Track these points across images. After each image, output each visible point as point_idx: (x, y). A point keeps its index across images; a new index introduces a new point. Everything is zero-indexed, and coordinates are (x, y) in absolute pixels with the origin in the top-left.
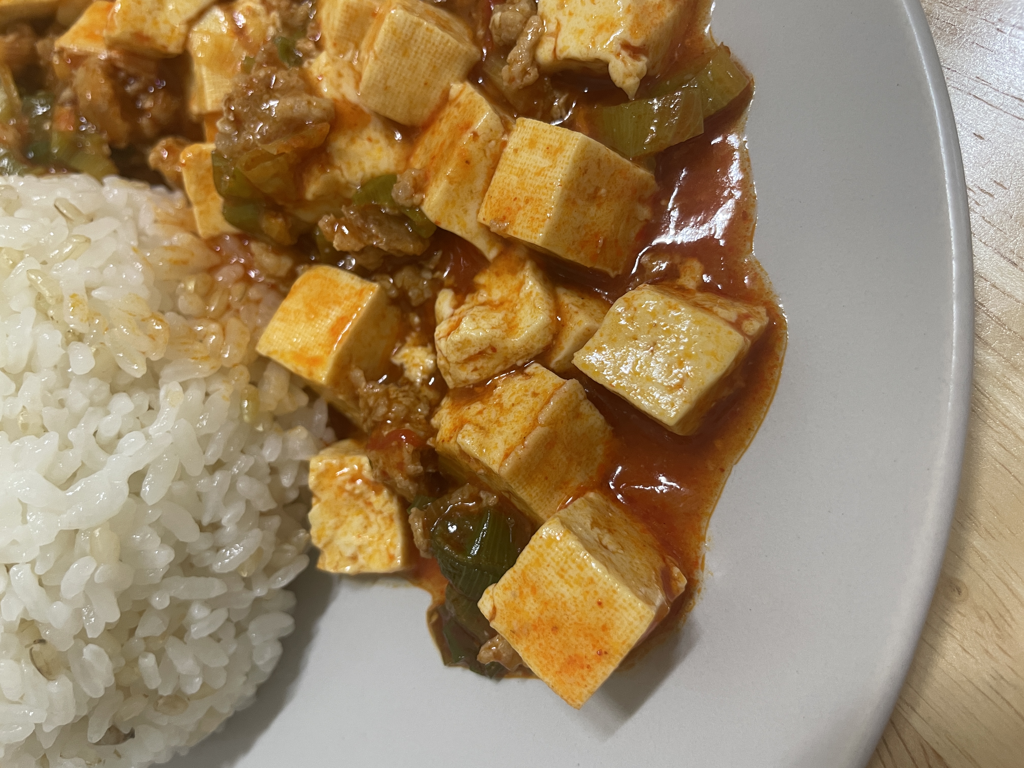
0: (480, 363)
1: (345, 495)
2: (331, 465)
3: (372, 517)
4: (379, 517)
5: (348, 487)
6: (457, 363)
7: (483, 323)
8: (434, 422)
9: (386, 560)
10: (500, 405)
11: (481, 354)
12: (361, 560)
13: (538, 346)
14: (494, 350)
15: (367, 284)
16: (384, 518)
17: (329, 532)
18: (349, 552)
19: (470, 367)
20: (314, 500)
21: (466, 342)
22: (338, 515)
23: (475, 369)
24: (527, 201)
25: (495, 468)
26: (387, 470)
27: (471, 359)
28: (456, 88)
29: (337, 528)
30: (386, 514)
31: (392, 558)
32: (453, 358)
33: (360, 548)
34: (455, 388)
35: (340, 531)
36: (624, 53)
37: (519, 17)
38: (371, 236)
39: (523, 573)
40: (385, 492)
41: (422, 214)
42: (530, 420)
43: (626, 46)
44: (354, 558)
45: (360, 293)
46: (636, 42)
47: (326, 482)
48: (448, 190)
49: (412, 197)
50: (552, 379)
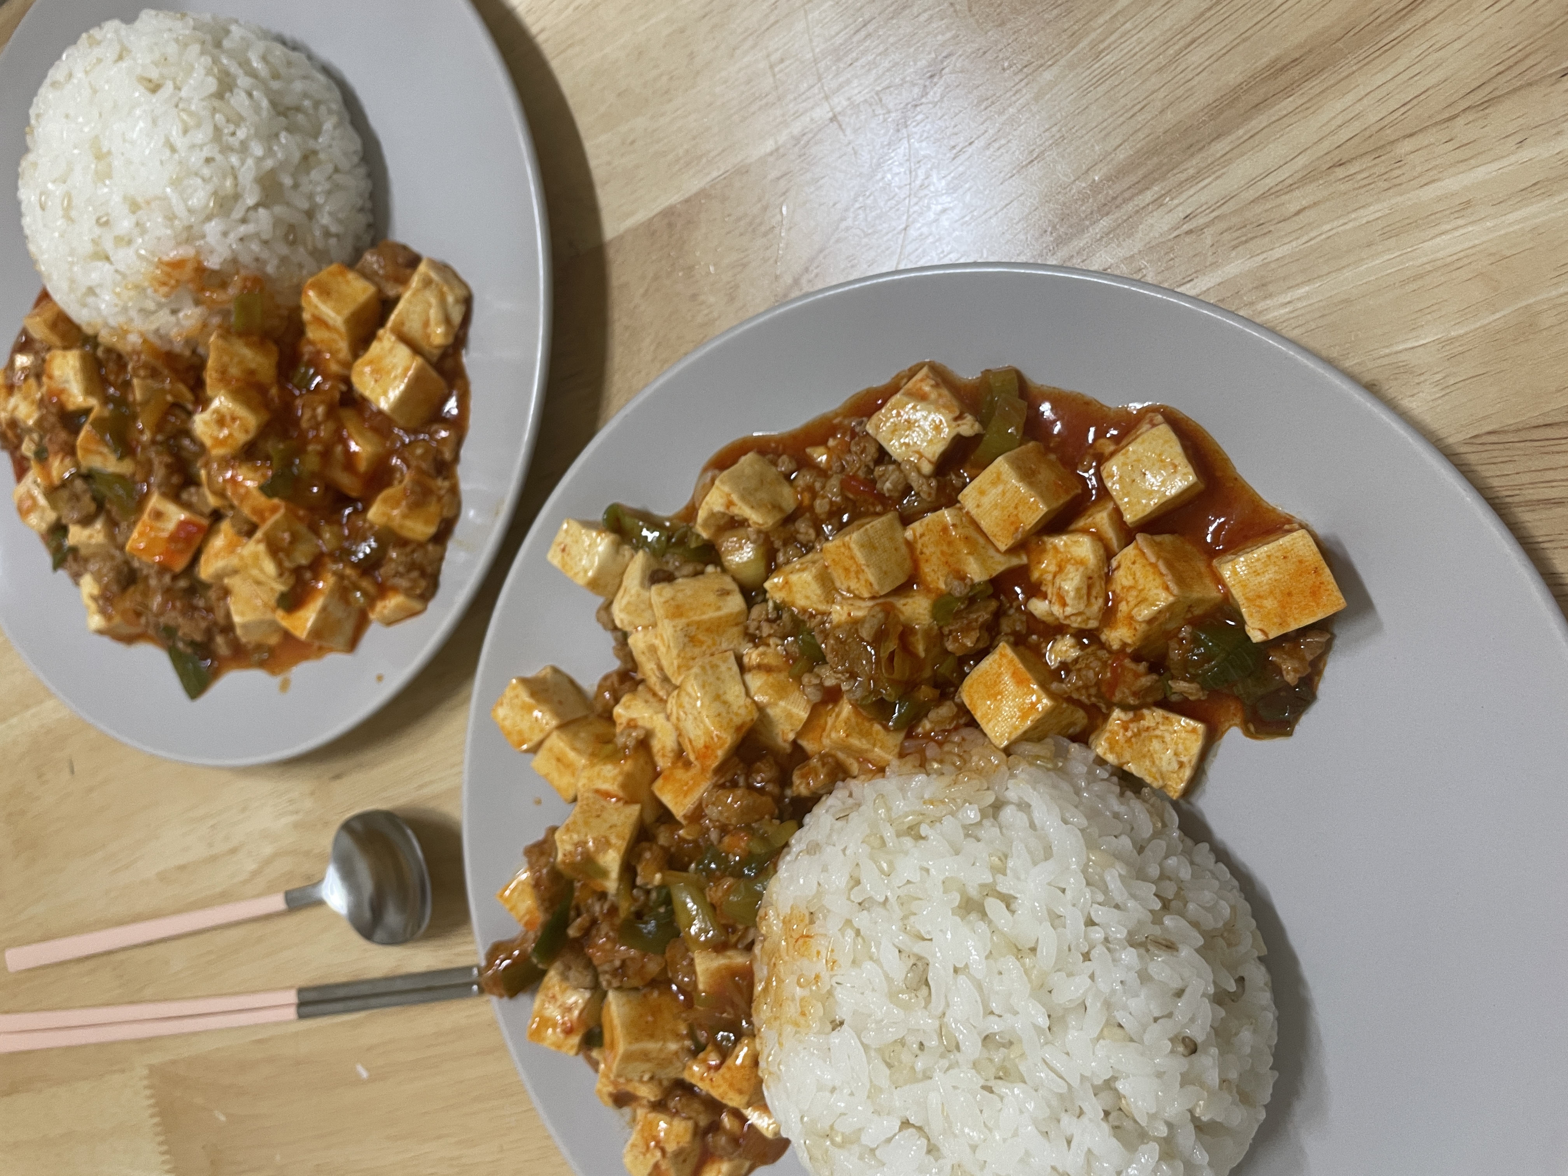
0: (1094, 593)
1: (1133, 740)
2: (1108, 738)
3: (1158, 732)
4: (1161, 727)
5: (1129, 734)
6: (1086, 606)
7: (1070, 576)
8: (1116, 646)
9: (1194, 737)
10: (1131, 588)
11: (1090, 587)
12: (1184, 759)
13: (1102, 552)
14: (1090, 578)
15: (998, 651)
16: (1163, 724)
17: (1154, 770)
18: (1175, 766)
19: (1093, 600)
20: (1126, 768)
21: (1078, 590)
22: (1144, 756)
23: (1096, 598)
24: (1016, 508)
25: (1171, 599)
26: (1134, 689)
27: (1089, 594)
28: (909, 534)
29: (1153, 762)
30: (1160, 720)
31: (1194, 730)
32: (1082, 607)
33: (1176, 754)
34: (1100, 622)
35: (1157, 762)
36: (960, 422)
37: (897, 473)
38: (976, 620)
39: (1247, 599)
40: (1146, 712)
41: (979, 584)
42: (1148, 568)
43: (956, 419)
44: (1181, 765)
45: (1003, 655)
46: (957, 413)
47: (1117, 749)
48: (976, 559)
49: (966, 585)
50: (1130, 550)
